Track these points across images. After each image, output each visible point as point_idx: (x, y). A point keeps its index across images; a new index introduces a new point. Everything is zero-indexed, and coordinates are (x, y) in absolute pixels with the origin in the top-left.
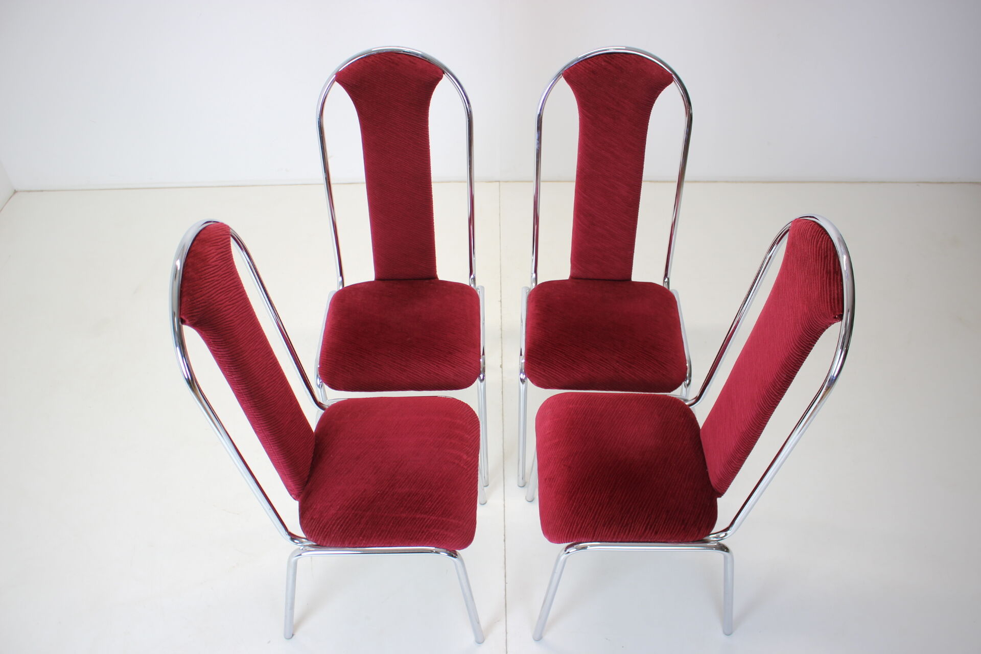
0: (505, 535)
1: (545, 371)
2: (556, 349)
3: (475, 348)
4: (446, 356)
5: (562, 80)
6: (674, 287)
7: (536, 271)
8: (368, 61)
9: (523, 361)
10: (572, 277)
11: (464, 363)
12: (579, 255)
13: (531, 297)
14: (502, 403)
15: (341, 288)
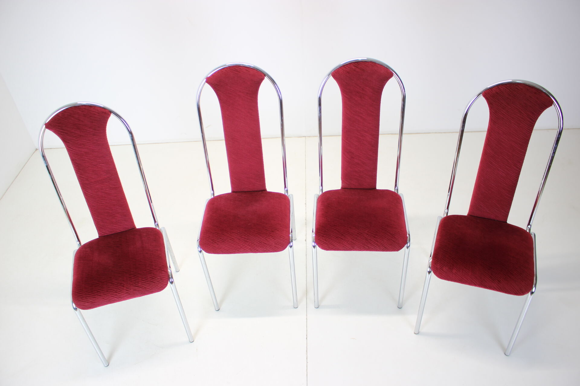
0: (307, 335)
1: (326, 240)
2: (332, 228)
3: (286, 228)
4: (270, 233)
5: (331, 78)
6: (401, 192)
7: (322, 185)
8: (223, 71)
9: (314, 235)
10: (342, 188)
11: (280, 237)
12: (346, 175)
13: (319, 199)
14: (306, 261)
15: (213, 197)
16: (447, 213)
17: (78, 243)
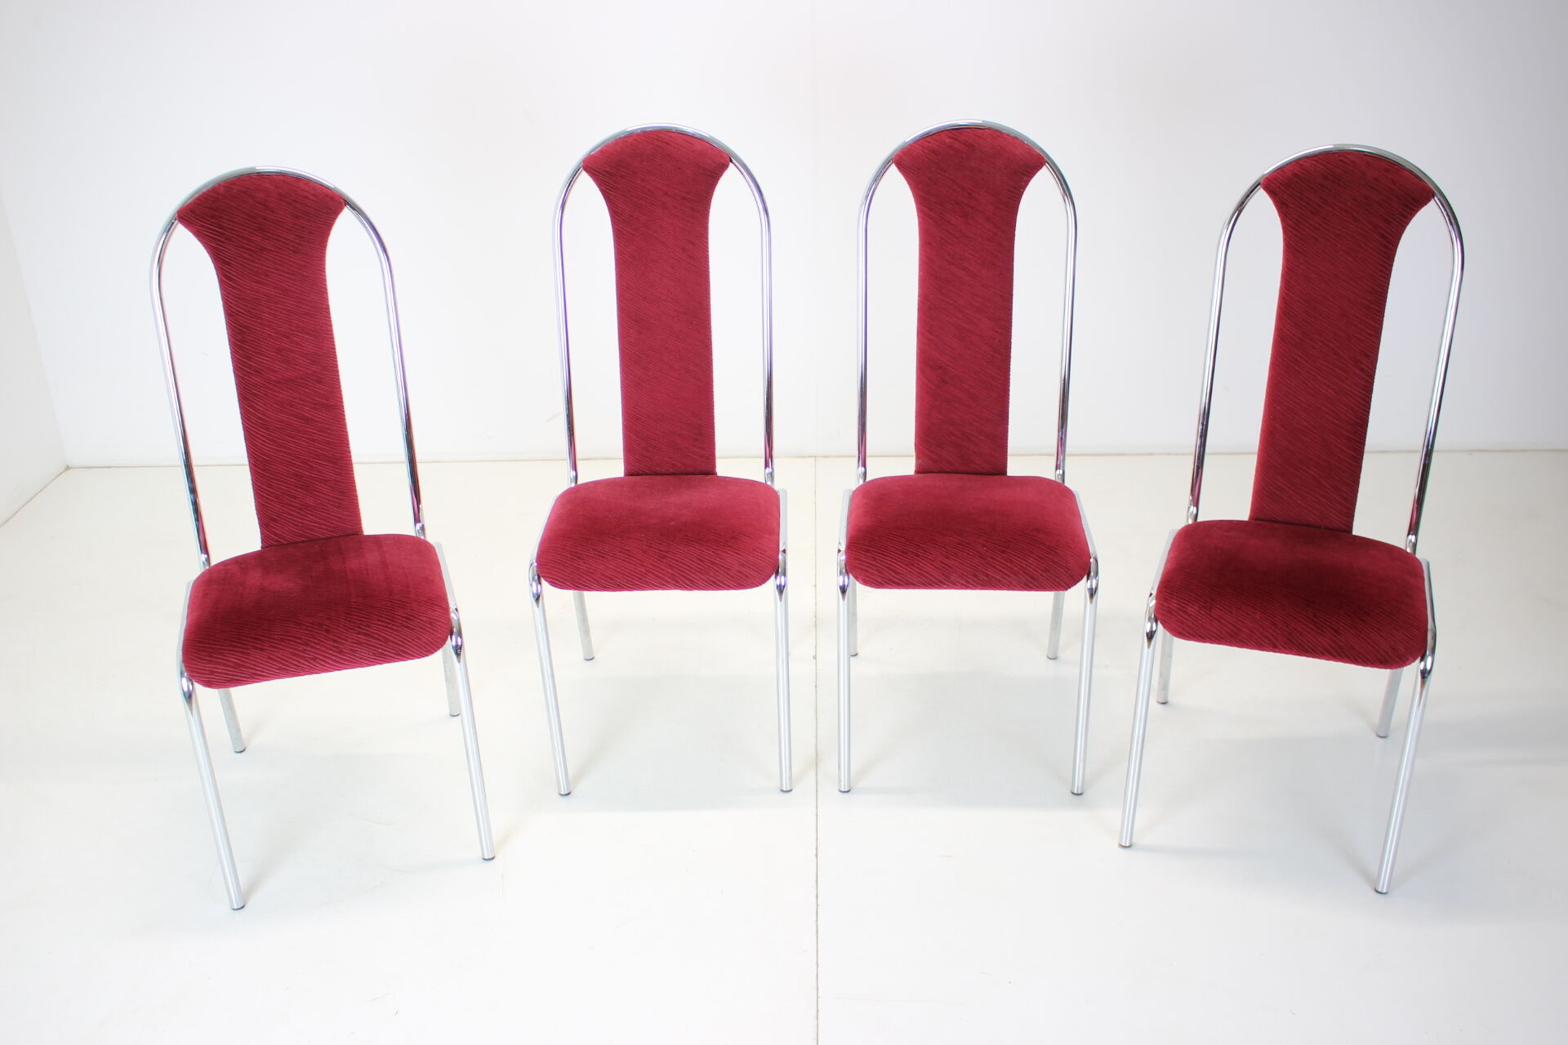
0: (817, 849)
1: (875, 560)
5: (895, 170)
7: (864, 469)
8: (630, 141)
9: (843, 557)
10: (917, 472)
11: (754, 550)
12: (927, 433)
15: (573, 485)
16: (1197, 515)
17: (204, 560)
